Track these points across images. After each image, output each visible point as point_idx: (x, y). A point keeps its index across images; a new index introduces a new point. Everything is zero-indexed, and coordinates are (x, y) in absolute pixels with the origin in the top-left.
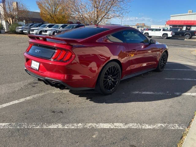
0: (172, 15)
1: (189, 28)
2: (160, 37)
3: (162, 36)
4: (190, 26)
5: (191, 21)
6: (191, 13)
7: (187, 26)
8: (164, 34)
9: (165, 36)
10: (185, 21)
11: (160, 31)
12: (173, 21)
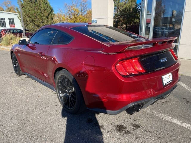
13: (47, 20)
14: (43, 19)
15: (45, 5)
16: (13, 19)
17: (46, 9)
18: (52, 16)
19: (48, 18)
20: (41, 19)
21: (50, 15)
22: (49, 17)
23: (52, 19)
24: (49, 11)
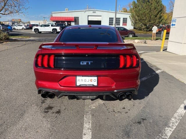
0: (53, 12)
1: (69, 23)
2: (50, 33)
3: (52, 31)
4: (70, 22)
5: (70, 18)
6: (68, 11)
7: (68, 22)
8: (53, 29)
9: (55, 31)
10: (65, 18)
11: (49, 27)
12: (55, 17)
13: (156, 18)
14: (151, 18)
15: (156, 4)
16: (126, 19)
17: (156, 8)
18: (162, 14)
19: (156, 16)
20: (149, 18)
21: (160, 13)
22: (158, 16)
23: (160, 17)
24: (159, 10)
